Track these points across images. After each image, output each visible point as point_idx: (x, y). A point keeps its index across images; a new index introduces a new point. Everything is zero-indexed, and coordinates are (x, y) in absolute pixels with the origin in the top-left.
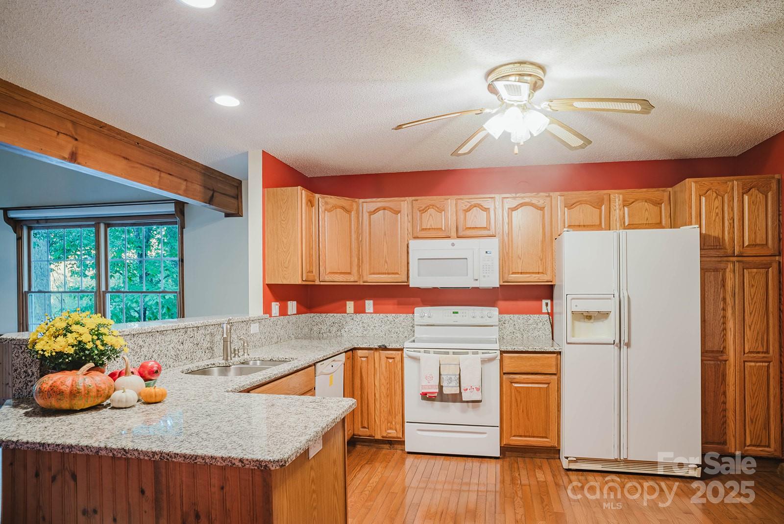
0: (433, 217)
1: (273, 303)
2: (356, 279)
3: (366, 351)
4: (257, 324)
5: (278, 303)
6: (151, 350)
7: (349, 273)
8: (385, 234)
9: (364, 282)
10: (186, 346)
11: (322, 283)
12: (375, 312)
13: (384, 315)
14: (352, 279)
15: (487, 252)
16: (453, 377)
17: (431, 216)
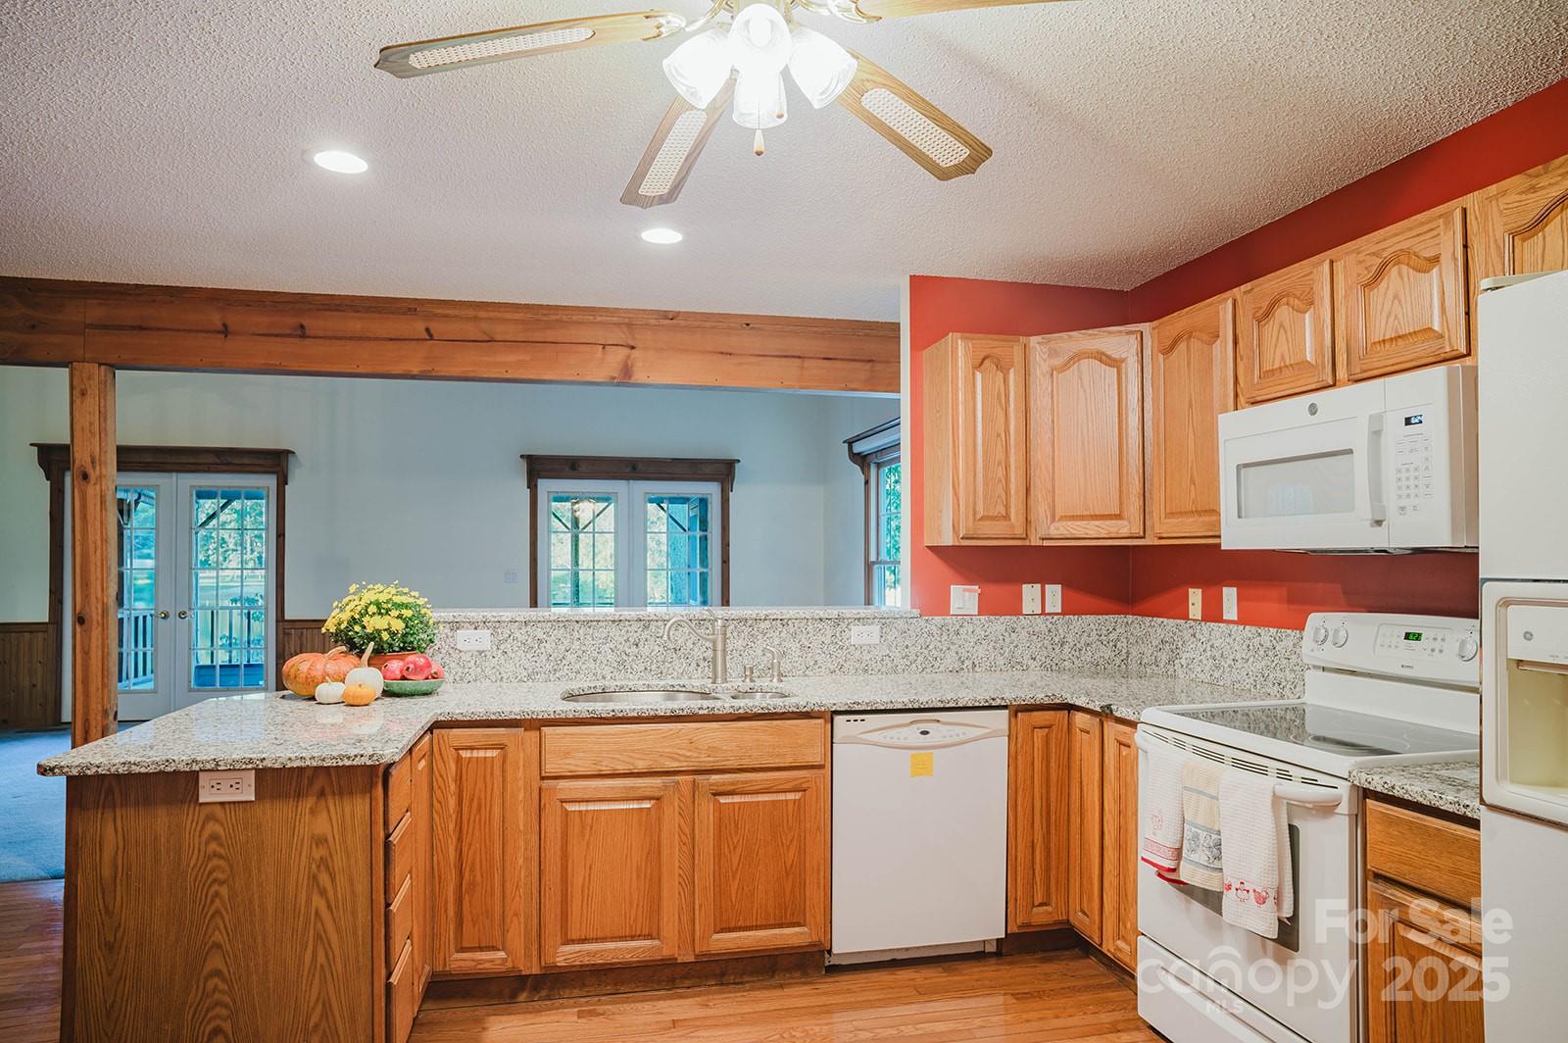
0: (1285, 332)
1: (952, 587)
2: (1137, 530)
3: (1089, 716)
4: (876, 629)
5: (977, 587)
6: (562, 648)
7: (1118, 517)
8: (1190, 406)
9: (1160, 538)
10: (645, 650)
11: (1046, 543)
12: (1243, 620)
13: (1253, 629)
14: (1125, 532)
15: (1408, 422)
16: (1203, 834)
17: (1282, 331)
